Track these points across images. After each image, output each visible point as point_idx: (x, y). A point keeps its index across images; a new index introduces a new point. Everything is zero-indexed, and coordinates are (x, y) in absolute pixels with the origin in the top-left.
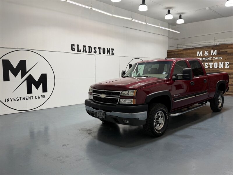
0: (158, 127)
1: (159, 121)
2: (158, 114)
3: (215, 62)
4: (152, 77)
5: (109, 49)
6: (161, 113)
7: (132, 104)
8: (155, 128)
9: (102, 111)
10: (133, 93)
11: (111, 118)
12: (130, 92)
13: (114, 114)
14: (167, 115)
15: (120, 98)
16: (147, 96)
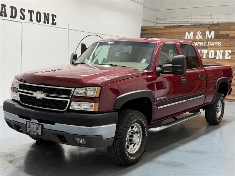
0: (131, 149)
1: (133, 139)
2: (132, 127)
3: (212, 49)
4: (125, 66)
5: (48, 14)
6: (138, 126)
7: (93, 110)
8: (127, 151)
9: (37, 121)
10: (94, 92)
11: (54, 134)
12: (89, 90)
13: (59, 127)
14: (146, 129)
15: (70, 100)
16: (118, 97)
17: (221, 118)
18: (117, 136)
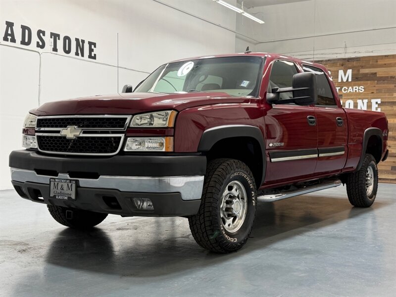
0: (229, 225)
1: (233, 206)
2: (230, 188)
3: (349, 99)
5: (83, 41)
6: (239, 188)
7: (164, 150)
9: (68, 176)
10: (164, 121)
11: (97, 195)
12: (156, 117)
13: (106, 182)
14: (253, 192)
15: (125, 135)
16: (205, 132)
17: (374, 197)
18: (205, 199)
